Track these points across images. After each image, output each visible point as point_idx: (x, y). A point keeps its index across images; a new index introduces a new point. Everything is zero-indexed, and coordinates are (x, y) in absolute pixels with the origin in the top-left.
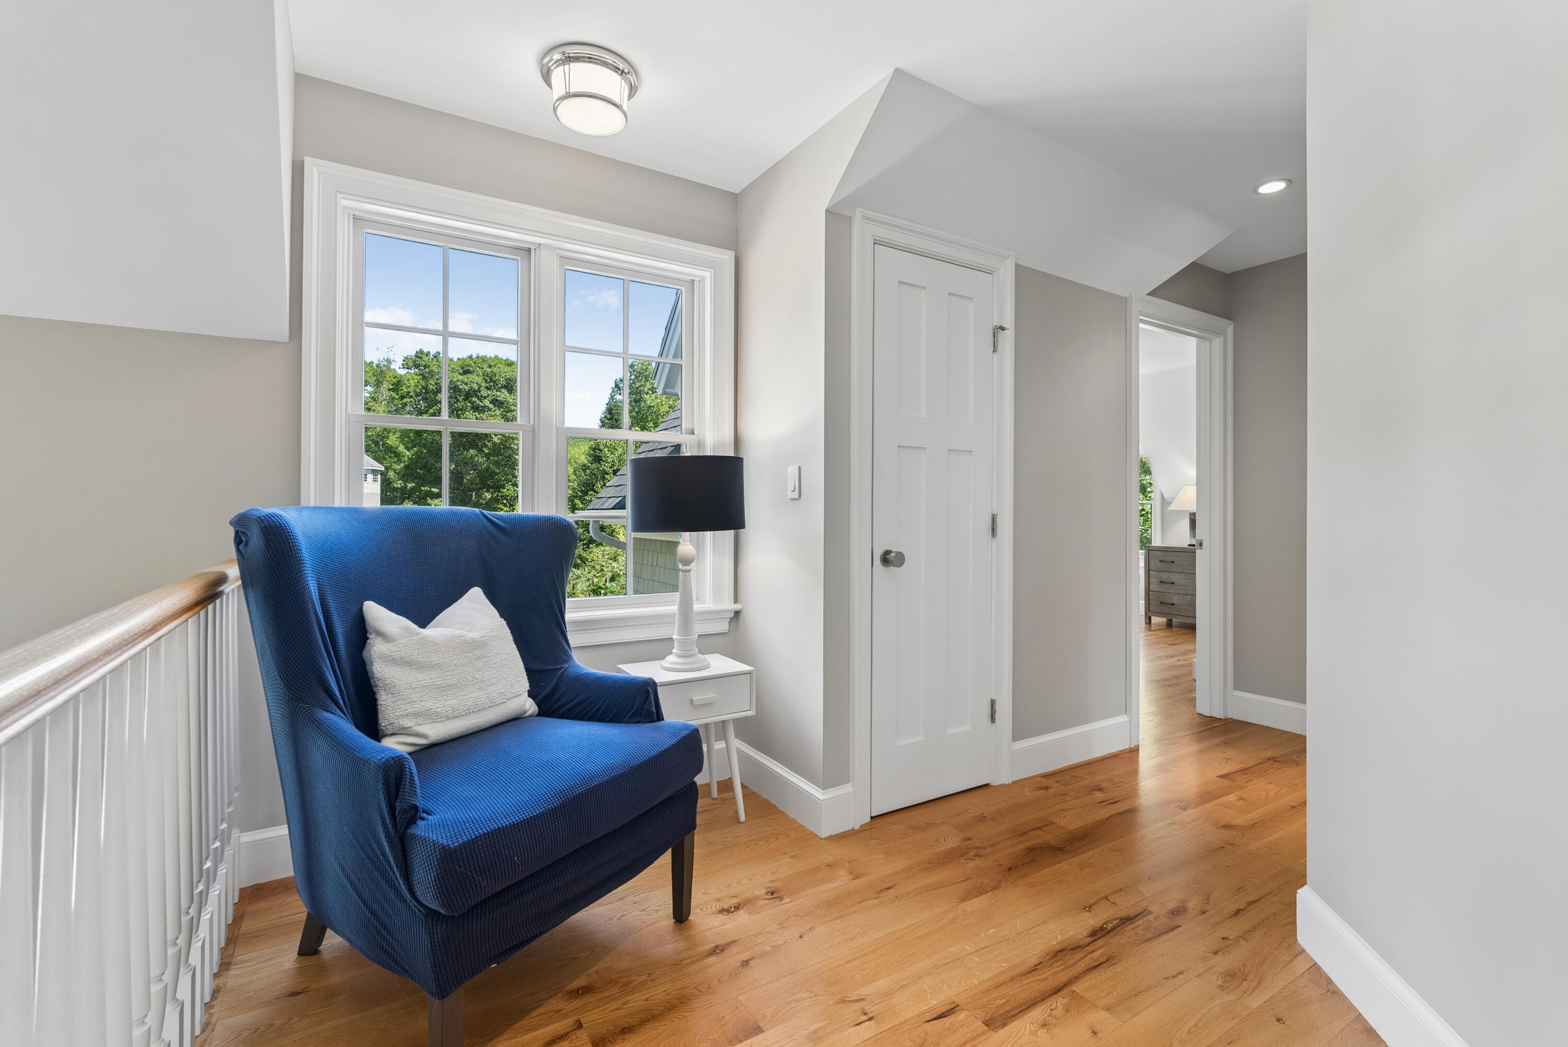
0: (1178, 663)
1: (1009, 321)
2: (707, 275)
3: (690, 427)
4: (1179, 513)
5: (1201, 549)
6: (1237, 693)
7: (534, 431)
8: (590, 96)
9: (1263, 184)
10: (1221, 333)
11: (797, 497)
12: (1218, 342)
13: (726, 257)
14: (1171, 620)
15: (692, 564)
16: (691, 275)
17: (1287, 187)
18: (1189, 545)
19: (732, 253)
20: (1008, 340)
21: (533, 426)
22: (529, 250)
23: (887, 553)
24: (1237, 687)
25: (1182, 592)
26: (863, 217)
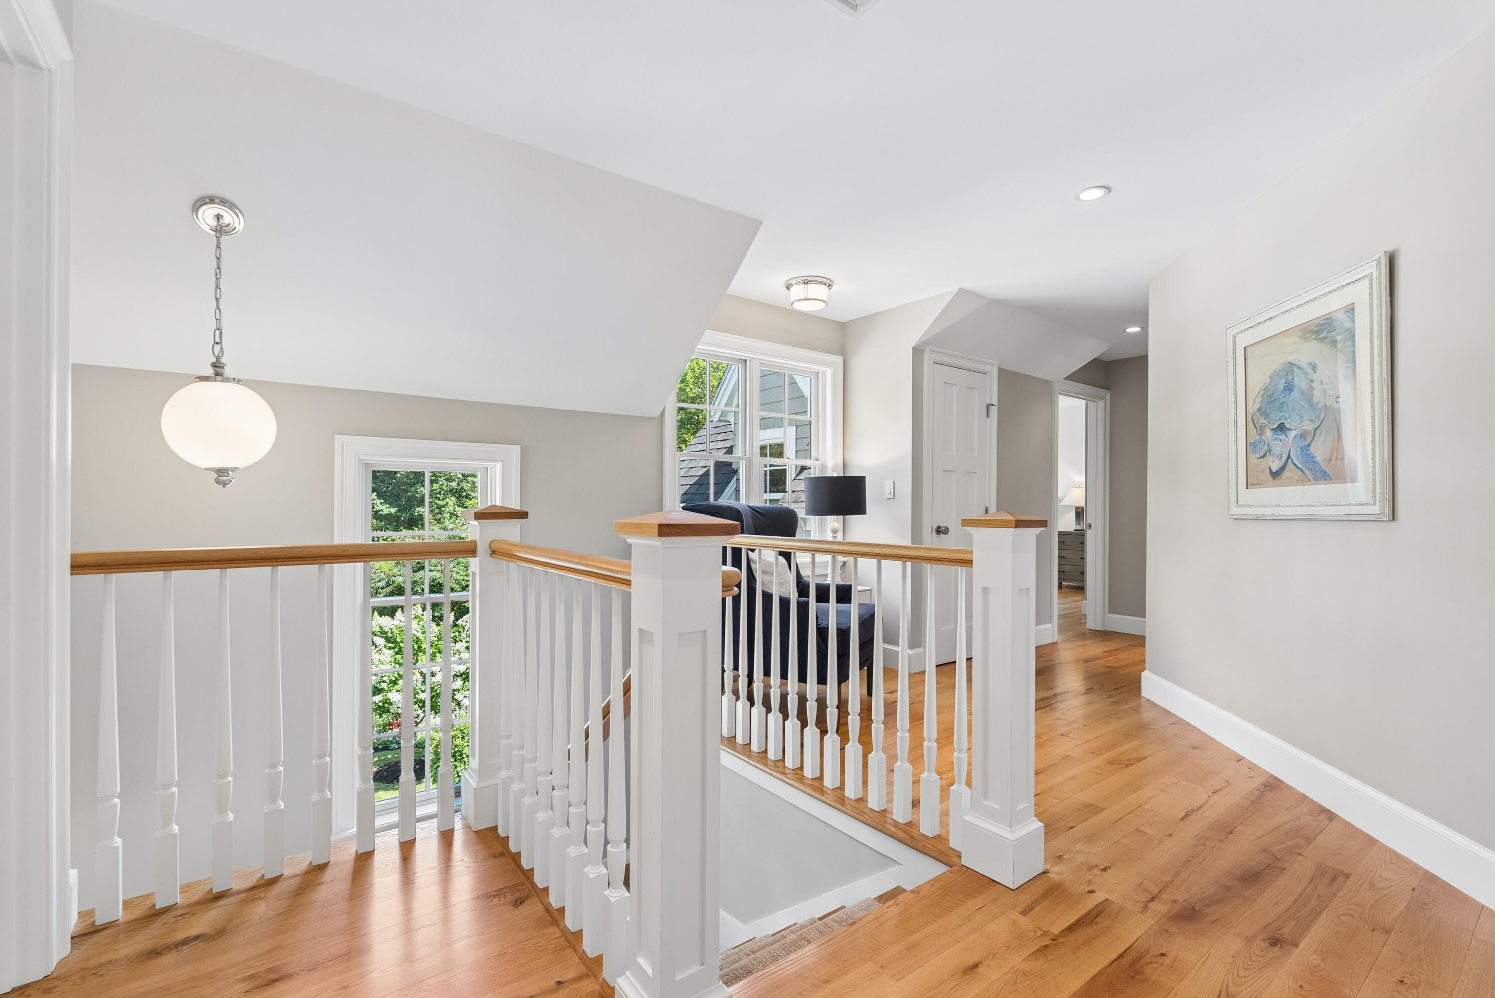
0: (1071, 607)
1: (995, 402)
2: (829, 371)
3: (816, 456)
4: (1068, 507)
5: (1090, 529)
6: (1111, 615)
7: (750, 461)
8: (815, 300)
9: (1128, 328)
10: (1102, 398)
11: (892, 497)
12: (1101, 403)
13: (839, 360)
14: (1061, 583)
15: (838, 533)
16: (817, 369)
17: (1141, 330)
18: (1075, 530)
19: (842, 358)
20: (994, 411)
21: (750, 458)
22: (745, 360)
23: (939, 527)
24: (1112, 611)
25: (1070, 563)
26: (930, 350)
